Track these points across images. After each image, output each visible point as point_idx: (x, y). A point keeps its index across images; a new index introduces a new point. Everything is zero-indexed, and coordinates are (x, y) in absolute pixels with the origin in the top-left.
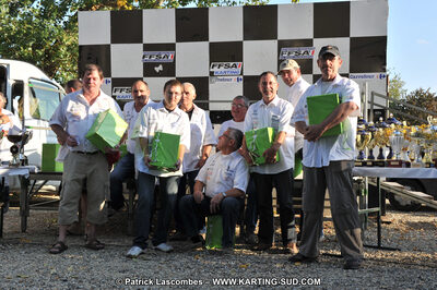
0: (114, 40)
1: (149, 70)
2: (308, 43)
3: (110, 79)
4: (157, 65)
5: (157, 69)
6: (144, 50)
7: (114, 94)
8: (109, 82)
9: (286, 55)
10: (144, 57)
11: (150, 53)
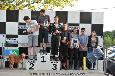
0: (7, 21)
1: (21, 32)
2: (78, 25)
3: (5, 35)
4: (24, 30)
5: (24, 32)
6: (19, 25)
7: (6, 41)
8: (5, 36)
9: (70, 29)
10: (19, 27)
11: (21, 26)
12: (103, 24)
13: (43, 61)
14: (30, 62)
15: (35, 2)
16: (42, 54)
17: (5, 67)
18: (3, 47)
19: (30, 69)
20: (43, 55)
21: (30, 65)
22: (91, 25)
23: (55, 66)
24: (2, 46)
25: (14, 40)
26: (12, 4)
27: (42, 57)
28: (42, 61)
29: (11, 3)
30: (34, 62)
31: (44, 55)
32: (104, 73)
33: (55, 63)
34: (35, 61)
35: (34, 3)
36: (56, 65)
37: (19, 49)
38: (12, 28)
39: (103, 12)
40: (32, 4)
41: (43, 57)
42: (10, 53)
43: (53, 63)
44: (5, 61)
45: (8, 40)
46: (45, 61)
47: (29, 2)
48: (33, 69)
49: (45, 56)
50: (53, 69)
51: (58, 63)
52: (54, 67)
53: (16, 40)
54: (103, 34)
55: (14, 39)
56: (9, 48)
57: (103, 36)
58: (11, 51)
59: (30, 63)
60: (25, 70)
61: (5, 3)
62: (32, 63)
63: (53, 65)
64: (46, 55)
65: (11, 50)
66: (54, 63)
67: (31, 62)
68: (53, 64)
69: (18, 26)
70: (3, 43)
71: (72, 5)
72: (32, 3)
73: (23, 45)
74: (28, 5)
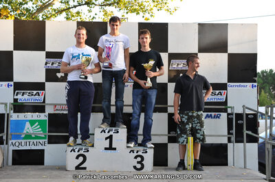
0: (17, 47)
1: (51, 75)
3: (12, 83)
6: (46, 58)
7: (16, 97)
8: (11, 86)
9: (175, 66)
10: (46, 64)
11: (52, 60)
12: (256, 54)
13: (111, 148)
14: (76, 150)
15: (84, 3)
16: (107, 131)
17: (13, 164)
18: (8, 114)
19: (78, 168)
20: (109, 132)
21: (77, 158)
22: (225, 55)
23: (139, 159)
24: (4, 112)
25: (36, 95)
26: (27, 8)
27: (106, 139)
28: (106, 149)
29: (25, 6)
30: (88, 151)
31: (111, 133)
32: (264, 176)
33: (140, 153)
34: (90, 149)
35: (80, 5)
36: (142, 158)
37: (47, 119)
38: (29, 65)
39: (256, 25)
40: (75, 7)
41: (110, 138)
42: (26, 128)
43: (135, 152)
44: (12, 148)
45: (19, 97)
46: (115, 149)
47: (68, 2)
48: (85, 168)
49: (115, 136)
50: (135, 167)
51: (146, 152)
52: (138, 162)
53: (39, 95)
54: (256, 79)
55: (35, 92)
56: (21, 116)
57: (256, 84)
58: (28, 124)
59: (77, 154)
60: (65, 172)
61: (9, 4)
62: (81, 152)
63: (136, 157)
64: (118, 132)
65: (27, 121)
66: (137, 152)
67: (78, 151)
68: (135, 154)
69: (44, 60)
70: (6, 104)
71: (172, 10)
72: (76, 4)
73: (58, 107)
74: (64, 10)
